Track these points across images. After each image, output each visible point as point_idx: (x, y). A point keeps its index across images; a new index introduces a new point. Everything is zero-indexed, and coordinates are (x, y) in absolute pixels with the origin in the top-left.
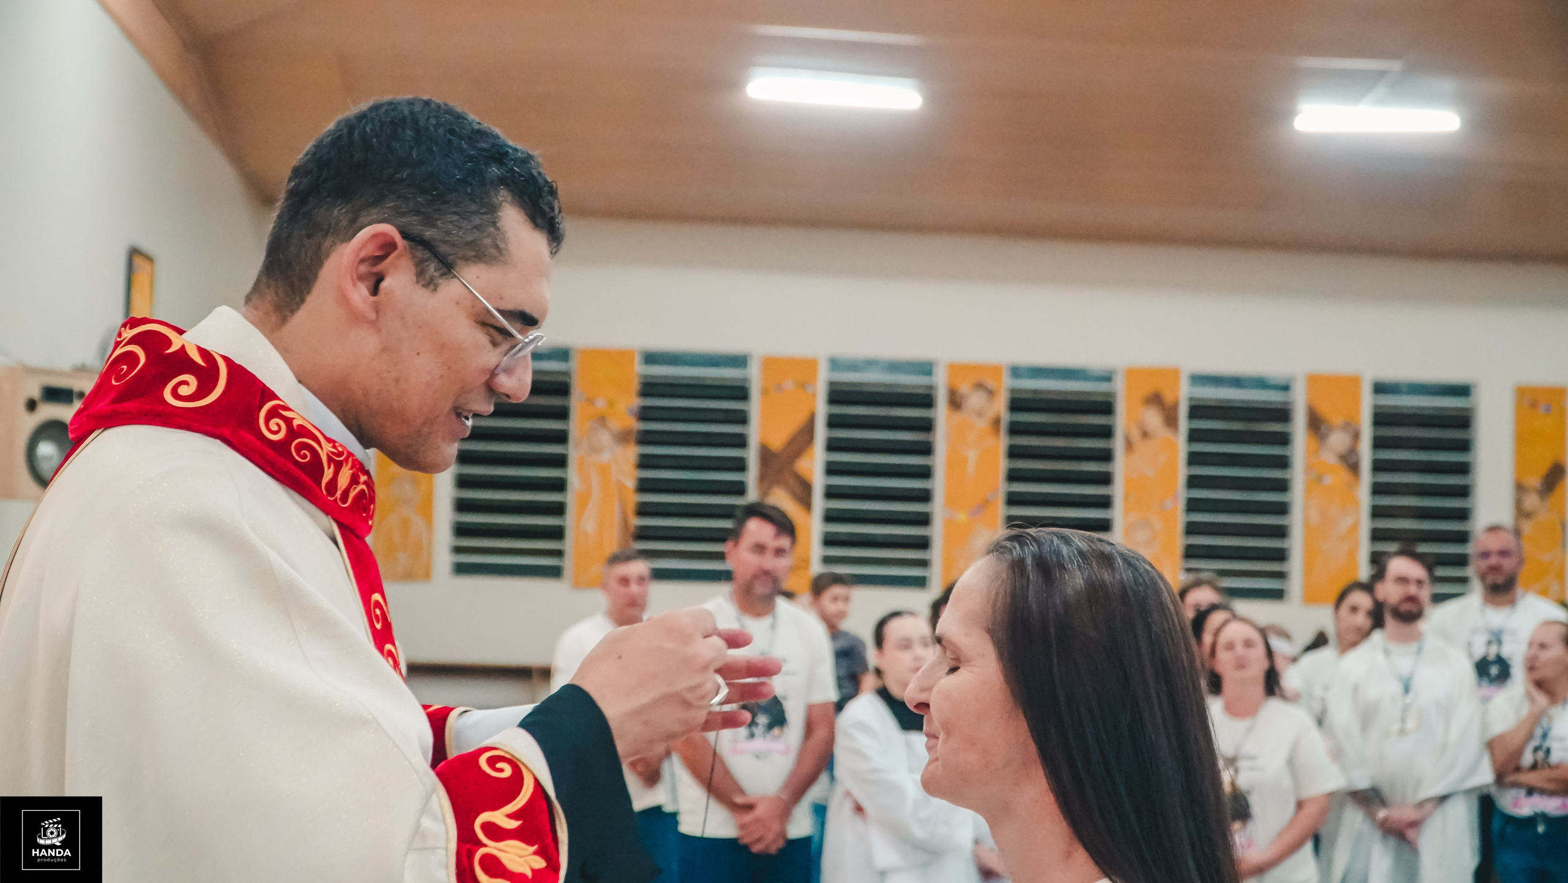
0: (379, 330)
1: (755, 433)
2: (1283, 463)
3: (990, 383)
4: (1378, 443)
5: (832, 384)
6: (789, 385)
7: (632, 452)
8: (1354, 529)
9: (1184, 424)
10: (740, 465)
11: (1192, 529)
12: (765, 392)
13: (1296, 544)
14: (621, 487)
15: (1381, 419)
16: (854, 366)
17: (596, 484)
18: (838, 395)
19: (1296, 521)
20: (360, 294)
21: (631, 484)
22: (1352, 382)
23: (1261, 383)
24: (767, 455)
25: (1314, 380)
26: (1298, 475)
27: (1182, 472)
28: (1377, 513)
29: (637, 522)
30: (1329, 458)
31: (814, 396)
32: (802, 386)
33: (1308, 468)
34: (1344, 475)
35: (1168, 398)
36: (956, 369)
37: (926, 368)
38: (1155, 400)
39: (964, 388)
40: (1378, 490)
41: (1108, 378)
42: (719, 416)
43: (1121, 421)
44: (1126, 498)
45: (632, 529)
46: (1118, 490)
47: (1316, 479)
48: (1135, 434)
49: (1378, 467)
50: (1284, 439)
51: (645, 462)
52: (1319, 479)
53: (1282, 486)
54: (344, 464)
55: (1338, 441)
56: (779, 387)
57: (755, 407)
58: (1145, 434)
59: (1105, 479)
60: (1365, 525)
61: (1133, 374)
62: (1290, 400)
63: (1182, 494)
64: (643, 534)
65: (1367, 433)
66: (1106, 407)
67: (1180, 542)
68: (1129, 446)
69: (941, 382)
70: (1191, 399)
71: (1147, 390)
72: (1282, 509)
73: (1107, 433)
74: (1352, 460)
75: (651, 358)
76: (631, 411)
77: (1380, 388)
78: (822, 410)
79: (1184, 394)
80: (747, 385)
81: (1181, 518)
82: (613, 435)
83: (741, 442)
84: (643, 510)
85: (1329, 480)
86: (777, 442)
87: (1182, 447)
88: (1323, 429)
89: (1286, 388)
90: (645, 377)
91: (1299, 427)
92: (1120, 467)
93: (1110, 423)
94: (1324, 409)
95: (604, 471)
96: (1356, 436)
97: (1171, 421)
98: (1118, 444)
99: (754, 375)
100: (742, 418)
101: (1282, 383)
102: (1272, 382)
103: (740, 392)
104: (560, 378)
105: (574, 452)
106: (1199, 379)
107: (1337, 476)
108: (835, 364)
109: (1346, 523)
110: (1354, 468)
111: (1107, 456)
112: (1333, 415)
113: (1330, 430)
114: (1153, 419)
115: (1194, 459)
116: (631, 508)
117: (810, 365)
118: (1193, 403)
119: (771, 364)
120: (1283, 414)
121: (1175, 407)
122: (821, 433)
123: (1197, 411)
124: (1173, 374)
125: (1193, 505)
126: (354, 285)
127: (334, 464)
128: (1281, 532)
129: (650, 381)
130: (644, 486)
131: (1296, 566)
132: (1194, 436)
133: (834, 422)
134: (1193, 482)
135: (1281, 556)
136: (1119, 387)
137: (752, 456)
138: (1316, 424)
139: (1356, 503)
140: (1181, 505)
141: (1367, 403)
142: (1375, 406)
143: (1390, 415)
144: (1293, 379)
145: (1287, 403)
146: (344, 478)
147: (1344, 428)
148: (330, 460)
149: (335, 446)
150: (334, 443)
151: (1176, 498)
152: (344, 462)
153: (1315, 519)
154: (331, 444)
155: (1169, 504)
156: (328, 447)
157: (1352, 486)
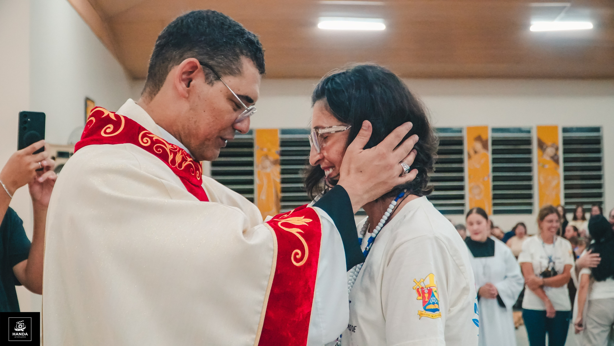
0: (189, 101)
2: (529, 161)
4: (565, 151)
7: (278, 168)
8: (558, 185)
9: (490, 147)
11: (495, 188)
13: (536, 192)
14: (275, 181)
15: (566, 142)
17: (265, 181)
19: (535, 183)
20: (182, 86)
21: (278, 180)
22: (555, 128)
23: (520, 130)
25: (540, 128)
26: (535, 165)
27: (490, 166)
28: (566, 178)
29: (281, 195)
30: (547, 158)
33: (539, 163)
34: (553, 164)
35: (484, 137)
38: (479, 139)
40: (566, 169)
41: (460, 131)
43: (466, 148)
44: (469, 177)
45: (279, 197)
46: (466, 174)
47: (542, 166)
48: (472, 153)
49: (566, 160)
50: (529, 152)
51: (283, 172)
52: (543, 166)
53: (529, 170)
55: (550, 151)
58: (476, 152)
59: (461, 170)
60: (562, 184)
61: (470, 129)
62: (531, 136)
63: (491, 175)
64: (284, 199)
65: (561, 148)
66: (460, 142)
67: (491, 193)
68: (470, 157)
70: (492, 138)
71: (476, 135)
72: (530, 178)
73: (461, 152)
74: (556, 158)
75: (284, 132)
76: (277, 152)
77: (565, 130)
79: (490, 136)
81: (491, 184)
82: (271, 162)
84: (284, 190)
85: (547, 166)
87: (490, 157)
88: (544, 147)
89: (529, 132)
90: (282, 139)
91: (535, 146)
92: (466, 165)
93: (462, 148)
94: (544, 139)
95: (268, 175)
96: (557, 149)
97: (485, 146)
98: (465, 156)
101: (528, 130)
102: (524, 130)
104: (249, 141)
105: (256, 169)
106: (495, 130)
107: (550, 165)
109: (554, 183)
110: (557, 161)
111: (461, 161)
112: (548, 141)
113: (547, 147)
114: (478, 146)
115: (495, 161)
116: (279, 189)
118: (493, 139)
120: (528, 142)
121: (487, 141)
123: (495, 142)
124: (485, 128)
125: (495, 179)
126: (180, 82)
127: (173, 153)
128: (530, 187)
129: (284, 140)
130: (283, 181)
131: (536, 200)
132: (494, 152)
134: (495, 170)
135: (530, 196)
136: (465, 134)
138: (541, 145)
139: (558, 175)
140: (491, 179)
141: (560, 136)
142: (564, 137)
143: (569, 140)
144: (531, 128)
145: (530, 137)
146: (179, 158)
147: (552, 146)
148: (171, 151)
149: (172, 146)
150: (172, 145)
151: (488, 176)
152: (178, 152)
153: (542, 182)
154: (171, 146)
155: (486, 179)
156: (170, 147)
157: (556, 168)
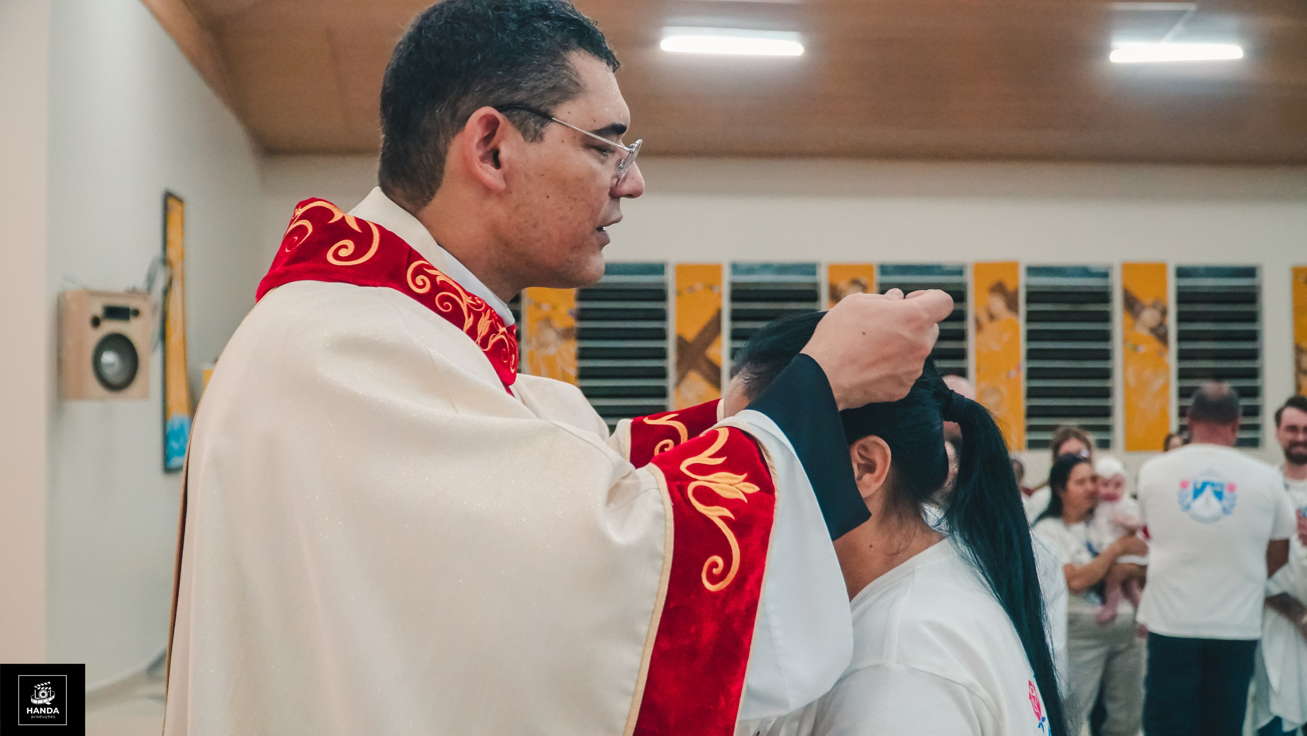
1: (672, 327)
2: (1105, 336)
3: (864, 280)
4: (1182, 318)
5: (734, 284)
6: (699, 286)
7: (572, 347)
8: (1166, 386)
9: (1023, 307)
10: (661, 354)
11: (1032, 393)
12: (679, 293)
13: (1118, 402)
14: (567, 374)
15: (1183, 297)
16: (750, 270)
18: (739, 294)
19: (1118, 383)
21: (573, 372)
22: (1160, 268)
23: (1085, 272)
24: (682, 344)
25: (1129, 268)
26: (1118, 346)
27: (1023, 346)
28: (1183, 374)
30: (1142, 331)
31: (720, 295)
32: (711, 287)
33: (1125, 341)
34: (1156, 345)
35: (1010, 287)
36: (834, 269)
37: (810, 269)
38: (999, 288)
39: (842, 284)
40: (1183, 355)
41: (960, 272)
42: (641, 315)
44: (978, 370)
47: (1132, 348)
48: (984, 318)
49: (1183, 337)
50: (1105, 317)
51: (583, 354)
52: (1135, 348)
53: (1106, 355)
54: (483, 315)
55: (1149, 317)
56: (692, 289)
57: (672, 306)
58: (992, 317)
59: (961, 355)
61: (981, 268)
62: (1109, 285)
63: (1024, 365)
66: (960, 296)
67: (1023, 403)
68: (979, 327)
69: (823, 279)
70: (1028, 287)
71: (992, 280)
72: (1106, 374)
73: (961, 316)
74: (1161, 331)
76: (571, 313)
77: (1182, 273)
78: (726, 307)
79: (1022, 282)
80: (664, 288)
81: (1023, 385)
82: (558, 334)
83: (661, 335)
85: (1143, 349)
86: (691, 334)
87: (1022, 326)
88: (1137, 307)
89: (1105, 275)
92: (972, 344)
93: (965, 308)
94: (1136, 291)
95: (551, 360)
96: (1164, 312)
97: (1012, 305)
99: (670, 280)
100: (661, 316)
101: (1103, 271)
102: (1095, 271)
103: (660, 294)
105: (526, 348)
106: (1033, 271)
107: (1149, 345)
108: (736, 268)
109: (1157, 384)
110: (1163, 338)
111: (961, 336)
112: (1144, 296)
113: (1143, 308)
114: (998, 304)
115: (1032, 336)
117: (715, 270)
118: (1030, 290)
119: (683, 270)
120: (1104, 296)
121: (1016, 293)
122: (726, 325)
123: (1034, 296)
124: (1012, 266)
125: (1032, 374)
127: (474, 315)
128: (1106, 393)
130: (584, 374)
131: (1118, 419)
132: (1032, 317)
133: (736, 316)
134: (1032, 355)
135: (1106, 412)
136: (970, 278)
137: (671, 346)
138: (1132, 304)
139: (1167, 368)
140: (1023, 373)
141: (1172, 284)
142: (1179, 288)
143: (1191, 293)
144: (1110, 267)
145: (1107, 287)
146: (484, 326)
147: (1154, 306)
148: (470, 310)
149: (473, 300)
150: (473, 297)
151: (1018, 368)
152: (483, 313)
153: (1132, 382)
154: (470, 298)
155: (1013, 373)
156: (468, 300)
157: (1162, 354)
